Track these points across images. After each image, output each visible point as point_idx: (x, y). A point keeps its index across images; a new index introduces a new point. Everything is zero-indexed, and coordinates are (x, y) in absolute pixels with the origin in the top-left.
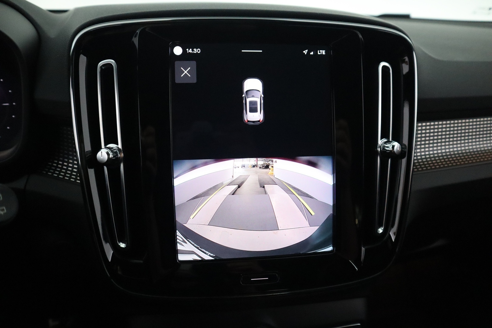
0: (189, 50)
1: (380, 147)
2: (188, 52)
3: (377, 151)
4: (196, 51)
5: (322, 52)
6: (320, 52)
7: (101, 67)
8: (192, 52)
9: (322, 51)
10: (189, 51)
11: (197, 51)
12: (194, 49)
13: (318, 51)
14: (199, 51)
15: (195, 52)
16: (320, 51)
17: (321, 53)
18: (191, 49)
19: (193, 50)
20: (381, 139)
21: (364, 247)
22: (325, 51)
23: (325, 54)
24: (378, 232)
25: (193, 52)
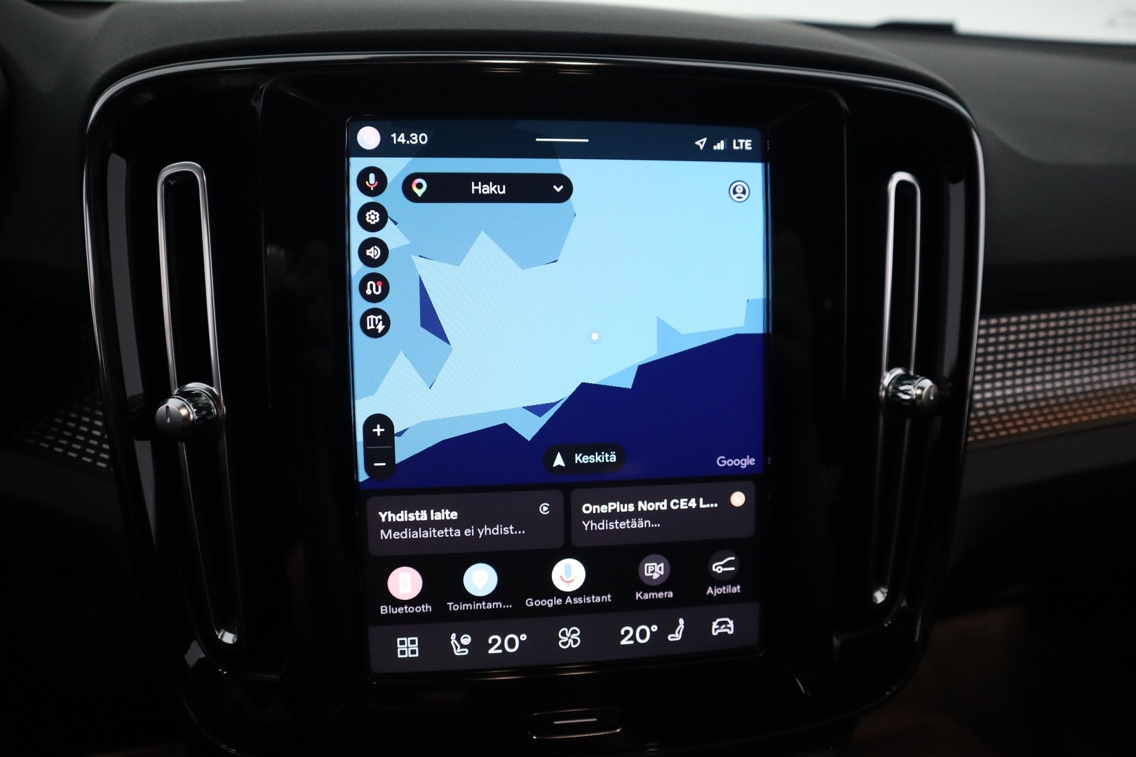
0: (397, 138)
1: (887, 390)
2: (395, 142)
3: (878, 397)
4: (415, 138)
5: (744, 144)
6: (738, 144)
7: (166, 182)
8: (406, 142)
9: (744, 140)
10: (399, 140)
11: (418, 138)
12: (411, 135)
13: (735, 141)
14: (423, 139)
15: (414, 141)
16: (739, 141)
17: (742, 147)
18: (402, 135)
19: (408, 138)
20: (889, 369)
21: (837, 638)
22: (750, 141)
23: (750, 148)
24: (874, 600)
25: (408, 142)
